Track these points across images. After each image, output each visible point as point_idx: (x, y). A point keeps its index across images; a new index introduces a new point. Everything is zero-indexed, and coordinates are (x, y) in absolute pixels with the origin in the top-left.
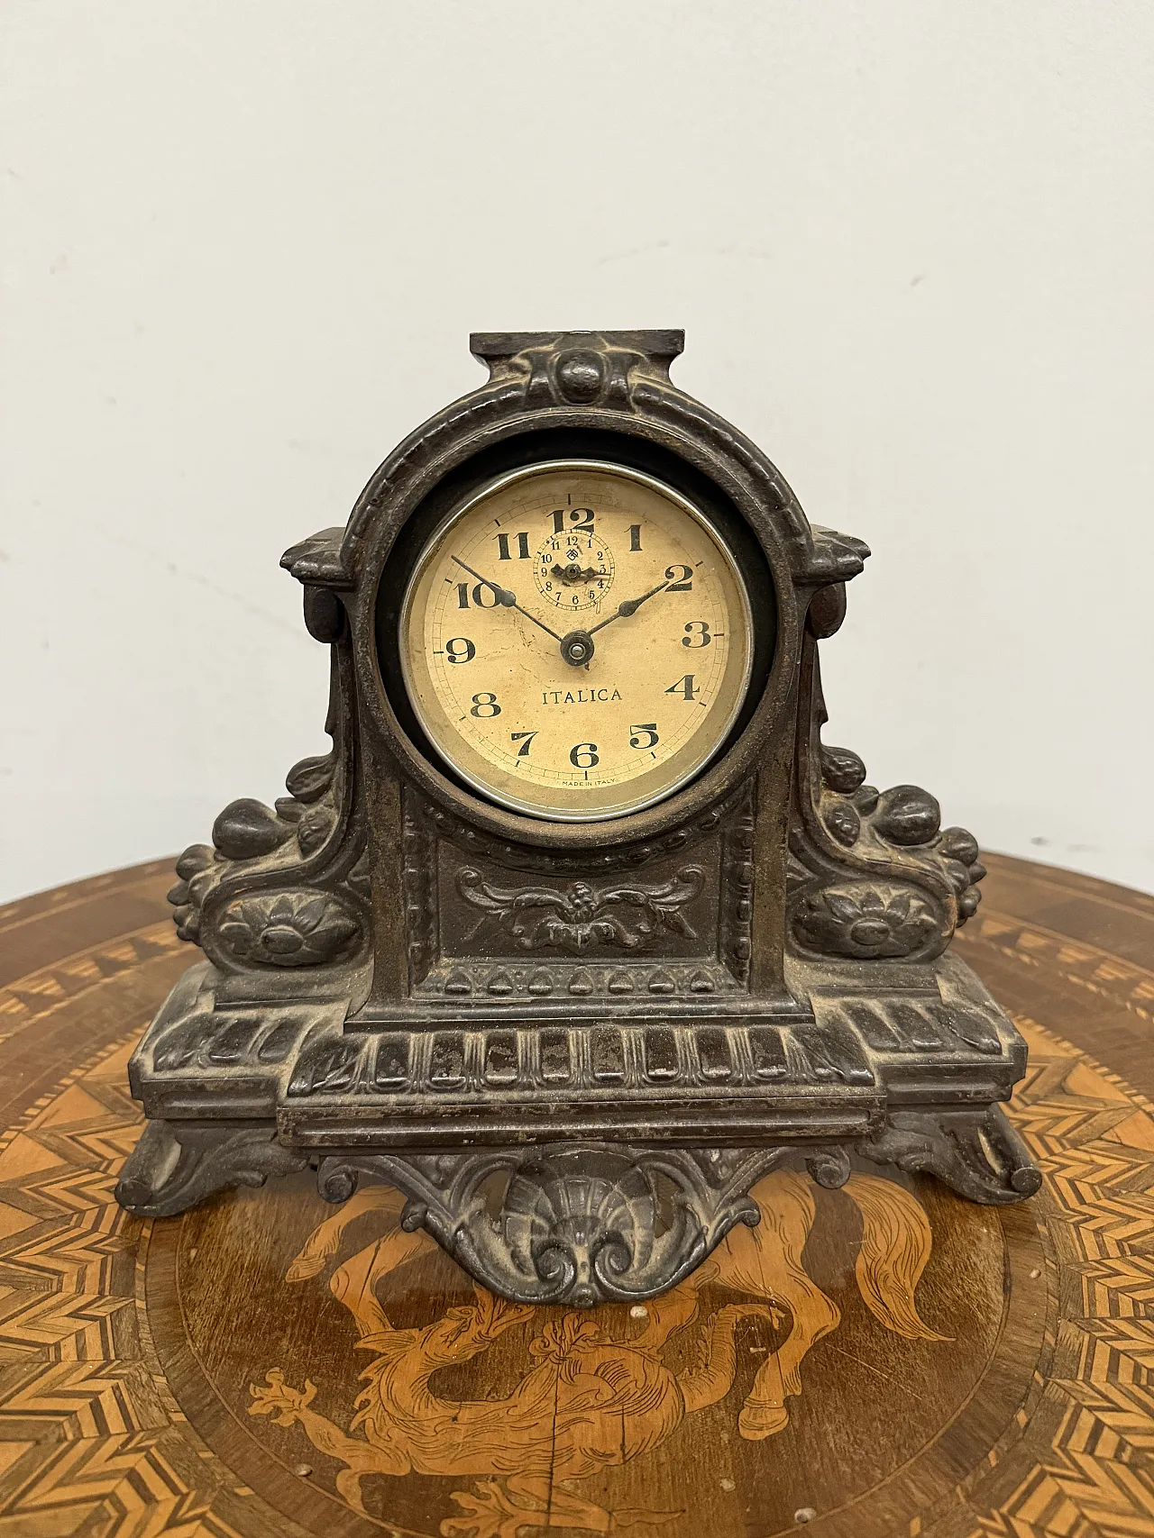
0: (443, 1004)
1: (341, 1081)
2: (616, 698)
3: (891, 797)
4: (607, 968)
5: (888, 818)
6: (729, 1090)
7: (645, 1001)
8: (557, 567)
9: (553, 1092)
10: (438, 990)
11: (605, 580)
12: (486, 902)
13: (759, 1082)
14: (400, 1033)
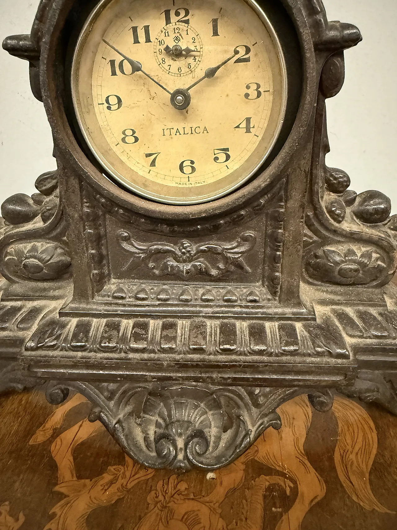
0: (111, 304)
1: (52, 344)
2: (205, 132)
3: (363, 196)
4: (201, 287)
5: (362, 208)
6: (265, 358)
7: (221, 306)
8: (167, 47)
9: (167, 355)
10: (109, 296)
11: (197, 56)
12: (133, 250)
13: (282, 354)
14: (88, 318)
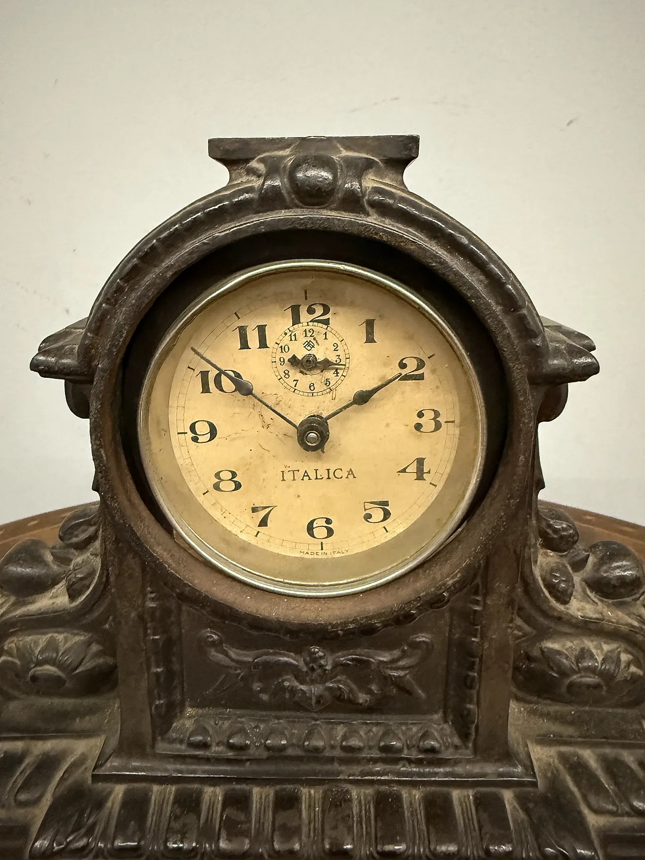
0: (184, 758)
1: (80, 844)
2: (351, 477)
3: (600, 555)
4: (340, 723)
5: (597, 575)
7: (375, 761)
8: (294, 357)
10: (180, 743)
11: (341, 369)
12: (226, 662)
14: (144, 785)
